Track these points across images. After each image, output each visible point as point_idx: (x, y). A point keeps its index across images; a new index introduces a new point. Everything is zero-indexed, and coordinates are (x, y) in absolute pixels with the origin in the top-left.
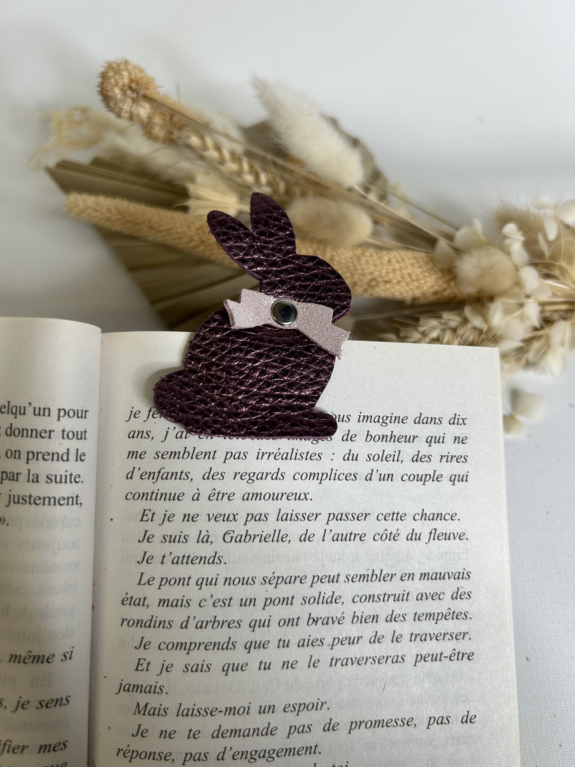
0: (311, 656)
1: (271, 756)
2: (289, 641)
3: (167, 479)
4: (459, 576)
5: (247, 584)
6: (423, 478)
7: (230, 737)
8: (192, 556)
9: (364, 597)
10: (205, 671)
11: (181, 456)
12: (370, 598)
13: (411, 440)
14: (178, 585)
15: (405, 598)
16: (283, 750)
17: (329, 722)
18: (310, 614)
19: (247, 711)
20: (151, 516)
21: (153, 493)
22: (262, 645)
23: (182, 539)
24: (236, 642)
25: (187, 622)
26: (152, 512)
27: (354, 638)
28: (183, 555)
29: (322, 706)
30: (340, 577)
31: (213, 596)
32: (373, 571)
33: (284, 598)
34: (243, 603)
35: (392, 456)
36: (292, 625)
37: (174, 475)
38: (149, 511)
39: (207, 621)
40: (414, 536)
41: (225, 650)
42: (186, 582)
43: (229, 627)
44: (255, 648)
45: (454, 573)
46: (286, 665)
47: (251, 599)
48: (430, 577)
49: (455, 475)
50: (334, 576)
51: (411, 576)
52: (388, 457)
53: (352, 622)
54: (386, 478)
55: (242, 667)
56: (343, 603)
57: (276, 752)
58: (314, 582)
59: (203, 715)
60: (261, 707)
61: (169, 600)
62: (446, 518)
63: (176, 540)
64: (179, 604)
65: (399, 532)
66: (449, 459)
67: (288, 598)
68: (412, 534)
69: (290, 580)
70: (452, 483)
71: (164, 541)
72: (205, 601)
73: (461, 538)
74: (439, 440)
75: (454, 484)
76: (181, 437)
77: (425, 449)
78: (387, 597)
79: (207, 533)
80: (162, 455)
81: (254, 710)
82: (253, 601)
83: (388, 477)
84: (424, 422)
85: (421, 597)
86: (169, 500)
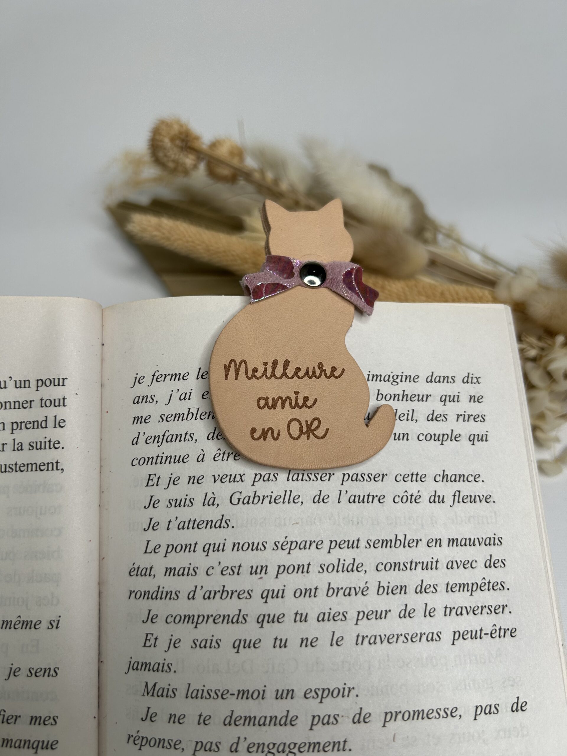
0: (334, 633)
1: (292, 751)
2: (307, 614)
3: (171, 442)
4: (490, 542)
5: (257, 550)
6: (441, 438)
7: (244, 725)
8: (198, 521)
9: (389, 565)
10: (215, 647)
11: (185, 417)
12: (396, 566)
13: (425, 398)
14: (184, 552)
15: (434, 566)
16: (305, 744)
17: (359, 712)
18: (329, 584)
19: (261, 695)
20: (157, 480)
21: (158, 457)
22: (277, 619)
23: (188, 502)
24: (247, 615)
25: (195, 592)
26: (157, 476)
27: (382, 611)
28: (189, 520)
29: (349, 692)
30: (360, 542)
31: (221, 563)
32: (396, 535)
33: (299, 565)
34: (253, 571)
35: (406, 415)
36: (310, 597)
37: (178, 437)
38: (154, 475)
39: (215, 591)
40: (437, 499)
41: (236, 624)
42: (192, 549)
43: (239, 598)
44: (268, 622)
45: (484, 539)
46: (305, 642)
47: (262, 566)
48: (459, 543)
49: (474, 435)
50: (354, 541)
51: (438, 542)
52: (401, 416)
53: (378, 594)
54: (401, 437)
55: (254, 644)
56: (366, 571)
57: (297, 746)
58: (332, 547)
59: (213, 698)
60: (278, 691)
61: (175, 568)
62: (470, 479)
63: (181, 504)
64: (186, 572)
65: (420, 494)
66: (466, 418)
67: (303, 565)
68: (435, 496)
69: (304, 546)
70: (472, 443)
71: (169, 506)
72: (213, 568)
73: (488, 501)
74: (455, 399)
75: (473, 444)
76: (184, 399)
77: (440, 409)
78: (414, 564)
79: (212, 495)
80: (167, 418)
81: (270, 694)
82: (264, 569)
83: (404, 437)
84: (436, 381)
85: (450, 566)
86: (174, 463)
